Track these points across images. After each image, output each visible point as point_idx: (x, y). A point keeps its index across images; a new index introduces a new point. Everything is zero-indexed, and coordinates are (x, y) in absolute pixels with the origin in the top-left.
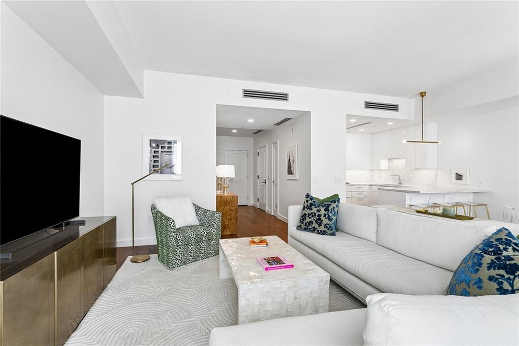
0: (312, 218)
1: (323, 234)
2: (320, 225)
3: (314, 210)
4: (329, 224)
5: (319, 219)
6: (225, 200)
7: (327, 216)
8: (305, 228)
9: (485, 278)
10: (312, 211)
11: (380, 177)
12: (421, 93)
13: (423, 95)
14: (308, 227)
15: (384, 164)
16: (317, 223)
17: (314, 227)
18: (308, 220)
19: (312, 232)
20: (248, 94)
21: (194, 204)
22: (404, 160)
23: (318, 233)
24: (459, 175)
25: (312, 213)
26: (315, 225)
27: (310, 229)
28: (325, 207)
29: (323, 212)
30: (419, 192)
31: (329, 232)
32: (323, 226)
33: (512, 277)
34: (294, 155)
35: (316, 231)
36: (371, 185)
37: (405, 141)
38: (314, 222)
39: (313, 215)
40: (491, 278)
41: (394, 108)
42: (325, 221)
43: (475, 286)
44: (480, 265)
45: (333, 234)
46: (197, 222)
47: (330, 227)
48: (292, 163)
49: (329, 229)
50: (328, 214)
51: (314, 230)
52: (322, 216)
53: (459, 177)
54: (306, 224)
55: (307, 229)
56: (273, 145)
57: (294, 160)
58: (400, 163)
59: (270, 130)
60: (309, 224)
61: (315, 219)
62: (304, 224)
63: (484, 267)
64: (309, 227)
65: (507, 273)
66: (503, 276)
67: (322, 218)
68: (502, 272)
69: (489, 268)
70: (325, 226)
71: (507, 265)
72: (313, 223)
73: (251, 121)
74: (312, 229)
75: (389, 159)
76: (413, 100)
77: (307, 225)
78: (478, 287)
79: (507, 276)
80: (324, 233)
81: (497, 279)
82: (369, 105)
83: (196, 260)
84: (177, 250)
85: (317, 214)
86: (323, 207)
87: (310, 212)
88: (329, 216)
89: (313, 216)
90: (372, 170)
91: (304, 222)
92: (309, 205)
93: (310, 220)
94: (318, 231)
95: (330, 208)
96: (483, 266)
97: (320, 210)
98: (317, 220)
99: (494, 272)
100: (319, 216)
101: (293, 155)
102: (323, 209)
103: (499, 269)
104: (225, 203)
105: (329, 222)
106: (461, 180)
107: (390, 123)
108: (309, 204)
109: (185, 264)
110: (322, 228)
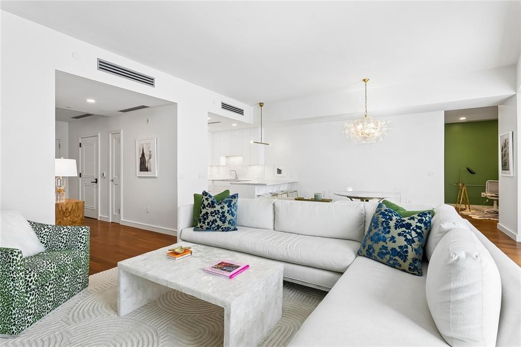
0: (216, 216)
1: (228, 231)
2: (224, 222)
3: (218, 207)
4: (232, 220)
5: (224, 216)
6: (64, 209)
7: (230, 212)
8: (207, 228)
9: (396, 235)
10: (215, 209)
11: (218, 173)
12: (260, 103)
13: (261, 105)
14: (211, 226)
15: (223, 161)
16: (221, 220)
17: (218, 225)
18: (211, 218)
19: (216, 230)
20: (104, 66)
21: (29, 221)
22: (241, 158)
23: (223, 231)
24: (279, 170)
25: (215, 211)
26: (219, 223)
27: (213, 228)
28: (227, 204)
29: (226, 208)
30: (266, 184)
31: (232, 228)
32: (227, 222)
33: (410, 231)
34: (151, 150)
35: (220, 229)
36: (213, 180)
37: (252, 142)
38: (218, 220)
39: (217, 212)
40: (399, 235)
41: (240, 112)
42: (229, 217)
43: (391, 242)
44: (389, 228)
45: (235, 229)
46: (41, 248)
47: (233, 222)
48: (147, 158)
49: (232, 225)
50: (231, 210)
51: (218, 229)
52: (226, 212)
53: (279, 171)
54: (208, 223)
55: (210, 229)
56: (110, 135)
57: (150, 155)
58: (237, 160)
59: (108, 117)
60: (213, 223)
61: (219, 216)
62: (206, 224)
63: (393, 229)
64: (213, 226)
65: (407, 229)
66: (405, 232)
67: (226, 214)
68: (404, 229)
69: (396, 229)
70: (229, 223)
71: (403, 224)
72: (216, 222)
73: (91, 101)
74: (216, 228)
75: (226, 156)
76: (252, 107)
77: (211, 224)
78: (393, 242)
79: (407, 231)
80: (227, 229)
81: (403, 234)
82: (225, 106)
83: (56, 305)
84: (26, 299)
85: (221, 211)
86: (226, 203)
87: (213, 210)
88: (232, 211)
89: (216, 214)
90: (211, 166)
91: (206, 221)
92: (210, 203)
93: (214, 218)
94: (223, 228)
95: (232, 204)
96: (391, 228)
97: (224, 206)
98: (221, 217)
99: (400, 230)
100: (223, 213)
101: (149, 148)
102: (226, 206)
103: (401, 228)
104: (64, 213)
105: (232, 218)
106: (281, 173)
107: (234, 125)
108: (209, 201)
109: (40, 317)
110: (226, 225)
